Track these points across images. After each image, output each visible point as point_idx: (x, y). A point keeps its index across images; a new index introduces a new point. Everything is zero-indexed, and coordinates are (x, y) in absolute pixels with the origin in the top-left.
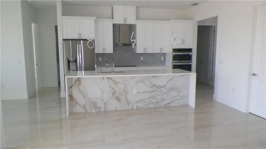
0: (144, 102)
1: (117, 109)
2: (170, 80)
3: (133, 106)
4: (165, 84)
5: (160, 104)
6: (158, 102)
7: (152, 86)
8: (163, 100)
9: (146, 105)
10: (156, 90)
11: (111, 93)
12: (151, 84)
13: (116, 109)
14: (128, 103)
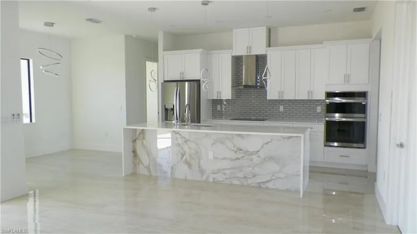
0: (225, 174)
1: (188, 178)
2: (267, 144)
3: (208, 177)
4: (258, 150)
5: (250, 181)
6: (245, 177)
7: (236, 150)
8: (254, 176)
9: (227, 179)
10: (243, 157)
11: (180, 154)
12: (235, 146)
13: (186, 177)
14: (202, 171)
